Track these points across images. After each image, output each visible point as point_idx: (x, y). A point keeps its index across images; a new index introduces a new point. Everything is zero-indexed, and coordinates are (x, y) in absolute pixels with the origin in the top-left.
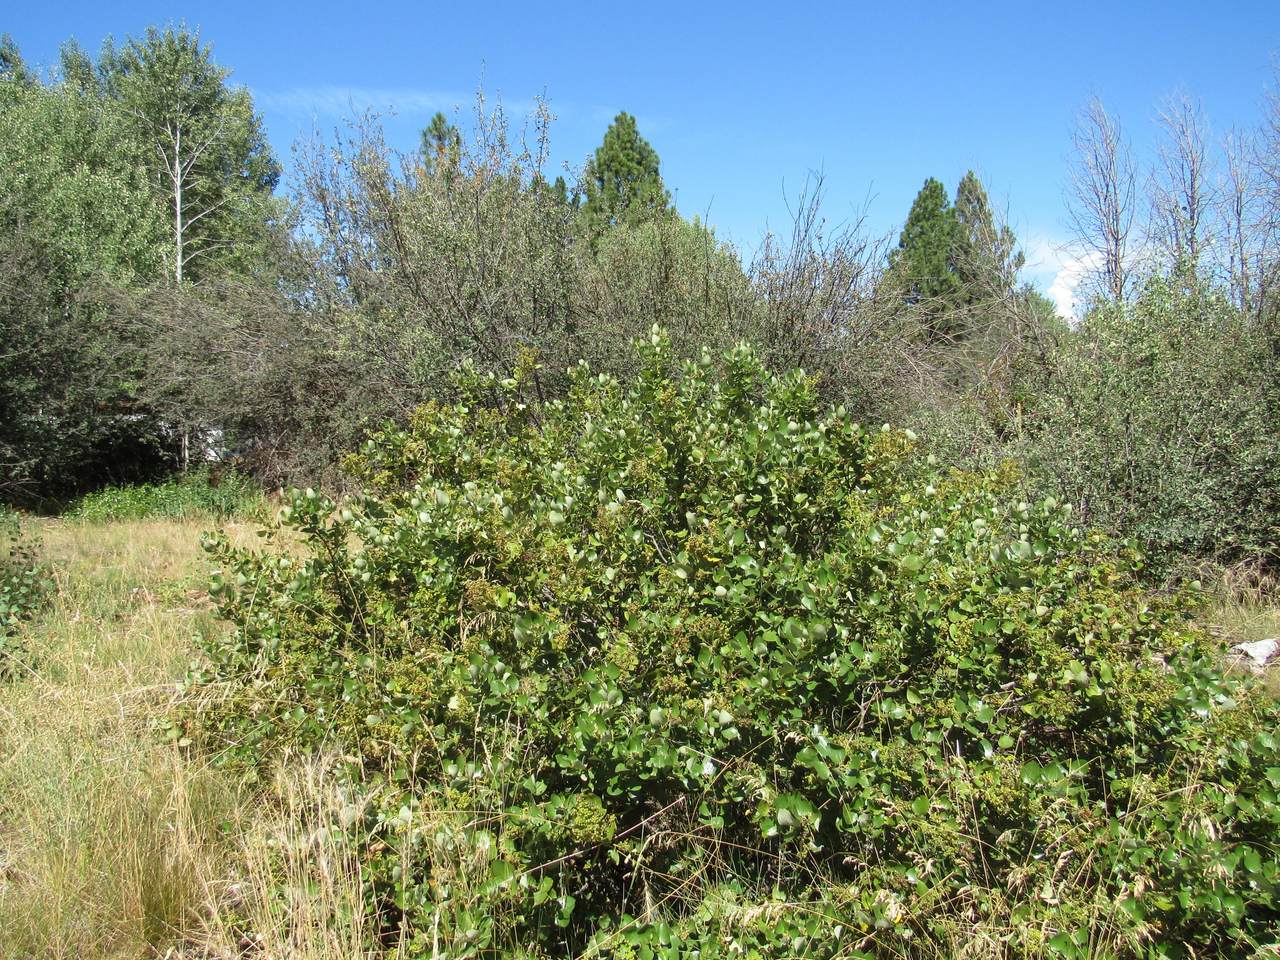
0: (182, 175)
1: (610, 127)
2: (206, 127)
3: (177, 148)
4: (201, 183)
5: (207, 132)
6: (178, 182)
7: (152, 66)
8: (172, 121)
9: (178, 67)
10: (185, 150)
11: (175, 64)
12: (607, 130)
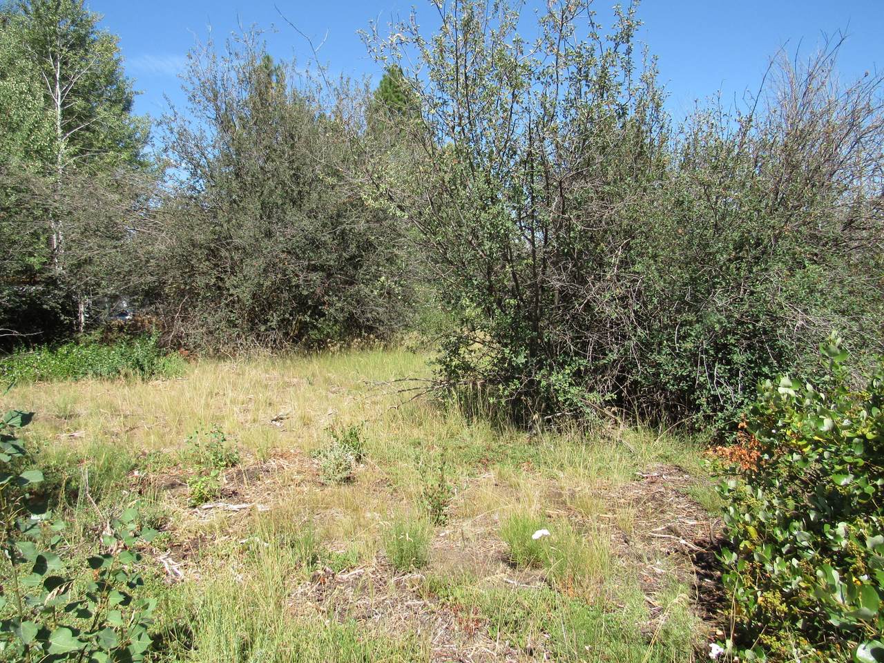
0: (62, 97)
1: (384, 76)
2: (82, 58)
3: (58, 76)
4: (78, 103)
5: (83, 63)
6: (59, 103)
7: (37, 10)
8: (53, 54)
9: (59, 11)
10: (64, 78)
11: (57, 8)
12: (382, 78)
